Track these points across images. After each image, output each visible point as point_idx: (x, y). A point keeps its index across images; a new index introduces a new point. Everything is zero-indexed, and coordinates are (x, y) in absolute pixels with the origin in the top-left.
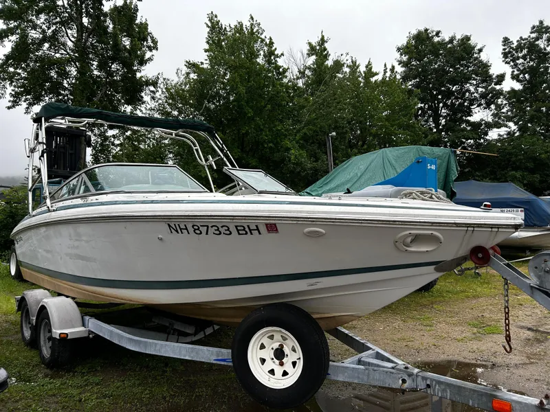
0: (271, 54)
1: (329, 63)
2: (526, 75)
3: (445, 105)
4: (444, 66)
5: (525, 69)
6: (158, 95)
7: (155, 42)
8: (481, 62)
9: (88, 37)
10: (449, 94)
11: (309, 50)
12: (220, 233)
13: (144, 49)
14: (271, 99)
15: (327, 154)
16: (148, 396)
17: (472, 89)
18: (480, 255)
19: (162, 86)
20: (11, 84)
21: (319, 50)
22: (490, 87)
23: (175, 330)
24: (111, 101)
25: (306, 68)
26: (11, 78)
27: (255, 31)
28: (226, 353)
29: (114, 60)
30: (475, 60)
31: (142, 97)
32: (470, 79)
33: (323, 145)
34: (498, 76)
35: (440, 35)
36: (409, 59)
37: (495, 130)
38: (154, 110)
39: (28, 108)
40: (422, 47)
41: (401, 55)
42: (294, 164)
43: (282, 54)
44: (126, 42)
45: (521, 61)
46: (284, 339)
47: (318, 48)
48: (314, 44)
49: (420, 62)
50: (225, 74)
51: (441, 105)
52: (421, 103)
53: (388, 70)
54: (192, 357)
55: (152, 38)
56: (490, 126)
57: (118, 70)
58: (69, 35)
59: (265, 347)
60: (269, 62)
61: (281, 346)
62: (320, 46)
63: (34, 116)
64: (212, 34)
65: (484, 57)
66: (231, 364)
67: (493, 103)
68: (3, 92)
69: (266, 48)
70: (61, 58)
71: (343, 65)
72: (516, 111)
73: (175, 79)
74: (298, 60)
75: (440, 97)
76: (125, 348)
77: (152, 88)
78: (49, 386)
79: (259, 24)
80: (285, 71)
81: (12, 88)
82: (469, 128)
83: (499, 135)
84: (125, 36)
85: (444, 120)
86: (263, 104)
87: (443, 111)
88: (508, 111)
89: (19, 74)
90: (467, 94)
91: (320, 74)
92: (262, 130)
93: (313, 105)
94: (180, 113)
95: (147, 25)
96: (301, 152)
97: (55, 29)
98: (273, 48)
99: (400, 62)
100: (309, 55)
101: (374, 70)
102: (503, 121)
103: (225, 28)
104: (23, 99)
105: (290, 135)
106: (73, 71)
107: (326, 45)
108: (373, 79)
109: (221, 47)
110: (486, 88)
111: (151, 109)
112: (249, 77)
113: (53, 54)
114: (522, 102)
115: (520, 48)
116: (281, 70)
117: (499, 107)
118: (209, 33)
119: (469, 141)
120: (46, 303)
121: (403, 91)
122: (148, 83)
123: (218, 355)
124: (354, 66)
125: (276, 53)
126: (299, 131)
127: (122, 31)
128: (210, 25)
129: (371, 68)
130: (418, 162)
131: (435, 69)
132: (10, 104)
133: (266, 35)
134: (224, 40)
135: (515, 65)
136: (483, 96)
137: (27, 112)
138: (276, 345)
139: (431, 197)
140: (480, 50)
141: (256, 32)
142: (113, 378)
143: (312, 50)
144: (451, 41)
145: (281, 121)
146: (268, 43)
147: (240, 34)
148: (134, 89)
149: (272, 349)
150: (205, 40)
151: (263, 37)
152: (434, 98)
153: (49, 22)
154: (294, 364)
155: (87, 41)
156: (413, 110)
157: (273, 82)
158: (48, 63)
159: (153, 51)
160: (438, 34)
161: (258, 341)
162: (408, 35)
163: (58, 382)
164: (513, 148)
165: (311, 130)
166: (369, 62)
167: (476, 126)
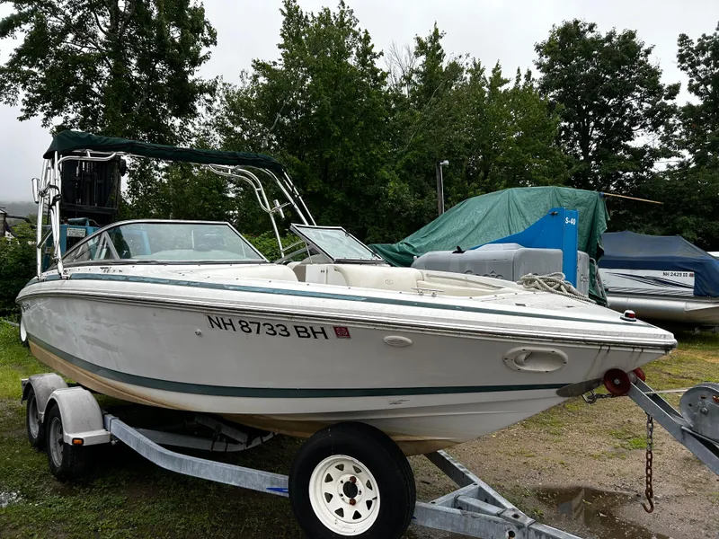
0: (366, 53)
1: (444, 65)
2: (709, 87)
3: (598, 125)
4: (597, 72)
5: (707, 78)
6: (215, 105)
7: (213, 34)
8: (648, 67)
9: (125, 26)
10: (604, 109)
11: (417, 48)
12: (275, 334)
13: (198, 43)
14: (365, 114)
15: (436, 189)
16: (183, 527)
17: (635, 104)
18: (617, 382)
19: (221, 94)
20: (24, 87)
21: (430, 49)
22: (658, 103)
23: (223, 436)
24: (154, 113)
25: (412, 71)
26: (24, 79)
27: (346, 20)
28: (282, 480)
29: (158, 58)
30: (640, 65)
31: (195, 108)
32: (633, 89)
33: (431, 175)
34: (670, 88)
35: (594, 29)
36: (551, 62)
37: (663, 159)
38: (210, 125)
39: (46, 119)
40: (569, 45)
41: (541, 55)
42: (392, 201)
43: (381, 54)
44: (175, 33)
45: (703, 67)
46: (358, 470)
47: (429, 45)
48: (424, 40)
49: (566, 66)
50: (305, 78)
51: (592, 124)
52: (566, 122)
53: (522, 77)
54: (239, 483)
55: (209, 28)
56: (656, 154)
57: (164, 70)
58: (100, 23)
59: (331, 480)
60: (363, 63)
61: (353, 479)
62: (433, 43)
63: (55, 130)
64: (289, 24)
65: (652, 61)
66: (288, 495)
67: (662, 123)
68: (14, 97)
69: (360, 45)
70: (89, 55)
71: (462, 70)
72: (693, 135)
73: (238, 85)
74: (403, 60)
75: (591, 113)
76: (155, 464)
77: (208, 96)
78: (58, 507)
79: (352, 12)
80: (384, 75)
81: (26, 92)
82: (627, 156)
83: (669, 166)
84: (173, 25)
85: (595, 145)
86: (353, 120)
87: (594, 132)
88: (681, 134)
89: (35, 74)
90: (628, 110)
91: (431, 81)
92: (352, 154)
93: (419, 123)
94: (244, 129)
95: (203, 10)
96: (403, 185)
97: (82, 15)
98: (370, 45)
99: (540, 66)
100: (417, 55)
101: (503, 76)
102: (675, 148)
103: (306, 17)
104: (40, 108)
105: (389, 160)
106: (105, 71)
107: (441, 41)
108: (502, 89)
109: (300, 42)
110: (653, 103)
111: (206, 124)
112: (336, 84)
113: (79, 48)
114: (702, 123)
115: (702, 49)
116: (379, 74)
117: (670, 129)
118: (284, 23)
119: (627, 174)
120: (57, 397)
121: (541, 105)
122: (202, 89)
123: (272, 483)
124: (477, 71)
125: (373, 51)
126: (400, 157)
127: (169, 18)
128: (286, 11)
129: (500, 74)
130: (553, 214)
131: (585, 76)
132: (23, 114)
133: (360, 27)
134: (304, 33)
135: (694, 72)
136: (649, 114)
137: (45, 125)
138: (346, 478)
139: (559, 289)
140: (648, 52)
141: (347, 22)
142: (141, 497)
143: (422, 48)
144: (609, 38)
145: (378, 143)
146: (363, 37)
147: (326, 24)
148: (184, 97)
149: (342, 482)
150: (280, 32)
151: (356, 29)
152: (583, 114)
153: (74, 6)
154: (369, 504)
155: (123, 32)
156: (553, 132)
157: (368, 91)
158: (72, 60)
159: (211, 46)
160: (591, 28)
161: (323, 472)
162: (551, 28)
163: (69, 502)
164: (687, 185)
165: (416, 155)
166: (497, 65)
167: (638, 154)
